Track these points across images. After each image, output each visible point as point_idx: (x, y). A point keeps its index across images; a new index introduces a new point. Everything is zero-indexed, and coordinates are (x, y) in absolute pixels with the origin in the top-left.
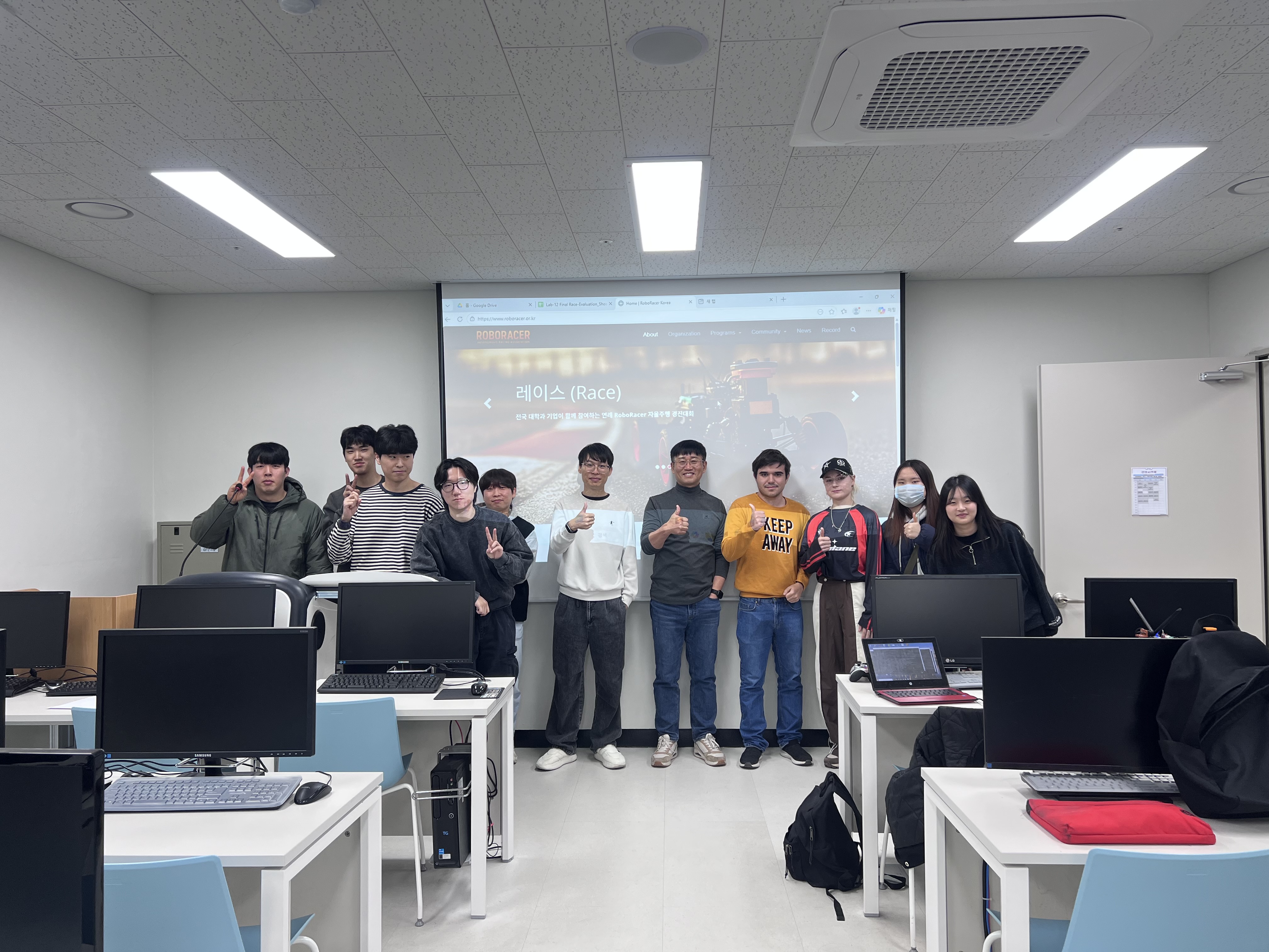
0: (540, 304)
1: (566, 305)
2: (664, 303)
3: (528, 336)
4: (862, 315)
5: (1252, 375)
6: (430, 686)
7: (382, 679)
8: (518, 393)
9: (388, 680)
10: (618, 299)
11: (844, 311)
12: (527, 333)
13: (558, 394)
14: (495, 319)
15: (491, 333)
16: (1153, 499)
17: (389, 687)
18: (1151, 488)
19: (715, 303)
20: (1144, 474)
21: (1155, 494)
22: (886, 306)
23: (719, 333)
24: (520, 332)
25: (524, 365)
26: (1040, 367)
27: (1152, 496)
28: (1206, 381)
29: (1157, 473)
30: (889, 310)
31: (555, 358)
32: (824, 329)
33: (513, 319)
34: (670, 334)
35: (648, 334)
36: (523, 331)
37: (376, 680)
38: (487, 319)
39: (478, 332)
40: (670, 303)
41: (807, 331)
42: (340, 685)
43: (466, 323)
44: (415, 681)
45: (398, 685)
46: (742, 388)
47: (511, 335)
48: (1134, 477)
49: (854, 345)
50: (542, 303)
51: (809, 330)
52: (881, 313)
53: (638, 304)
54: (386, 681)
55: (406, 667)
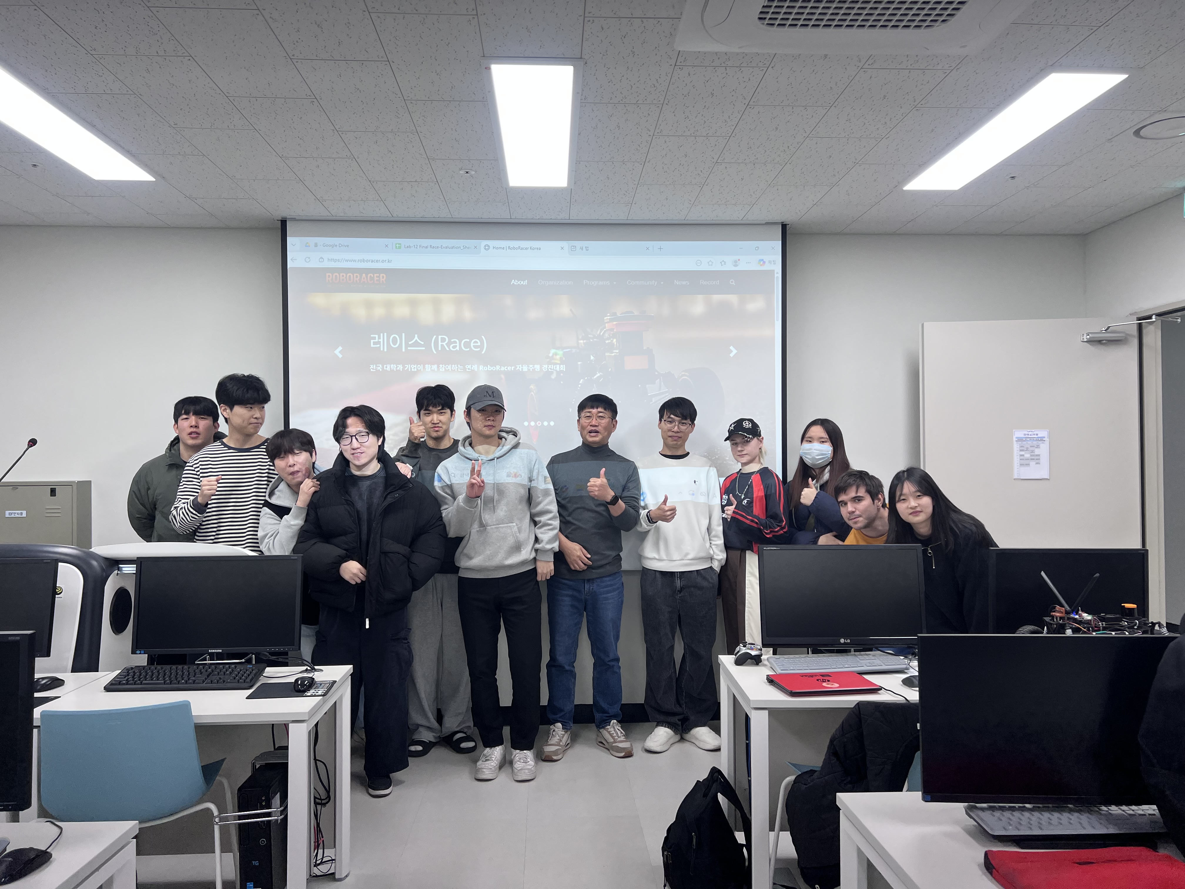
0: (397, 245)
1: (426, 247)
2: (534, 249)
3: (384, 280)
4: (743, 267)
5: (1132, 336)
6: (245, 681)
7: (188, 671)
8: (372, 341)
9: (195, 674)
10: (484, 243)
11: (723, 263)
12: (383, 277)
13: (416, 344)
14: (347, 261)
15: (343, 276)
16: (1035, 463)
17: (194, 681)
18: (1033, 451)
19: (588, 250)
20: (1027, 436)
21: (1037, 457)
22: (766, 258)
23: (593, 283)
24: (375, 275)
25: (379, 312)
26: (923, 325)
27: (1034, 459)
28: (1089, 341)
29: (1039, 436)
30: (770, 262)
31: (413, 304)
32: (702, 281)
33: (368, 261)
34: (541, 282)
35: (516, 281)
36: (378, 275)
37: (180, 673)
38: (339, 260)
39: (328, 274)
40: (540, 249)
41: (684, 283)
42: (133, 680)
43: (314, 264)
44: (227, 674)
45: (206, 679)
46: (616, 342)
47: (365, 278)
48: (1017, 440)
49: (733, 299)
50: (400, 244)
51: (687, 282)
52: (761, 265)
53: (505, 249)
54: (192, 674)
55: (220, 656)
